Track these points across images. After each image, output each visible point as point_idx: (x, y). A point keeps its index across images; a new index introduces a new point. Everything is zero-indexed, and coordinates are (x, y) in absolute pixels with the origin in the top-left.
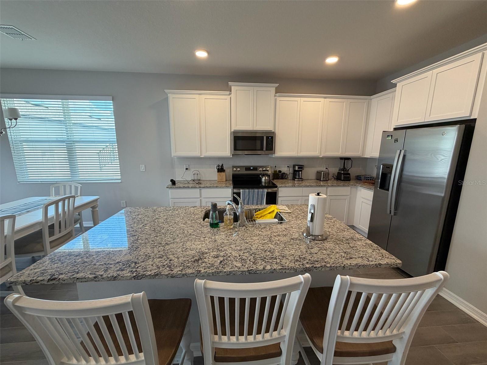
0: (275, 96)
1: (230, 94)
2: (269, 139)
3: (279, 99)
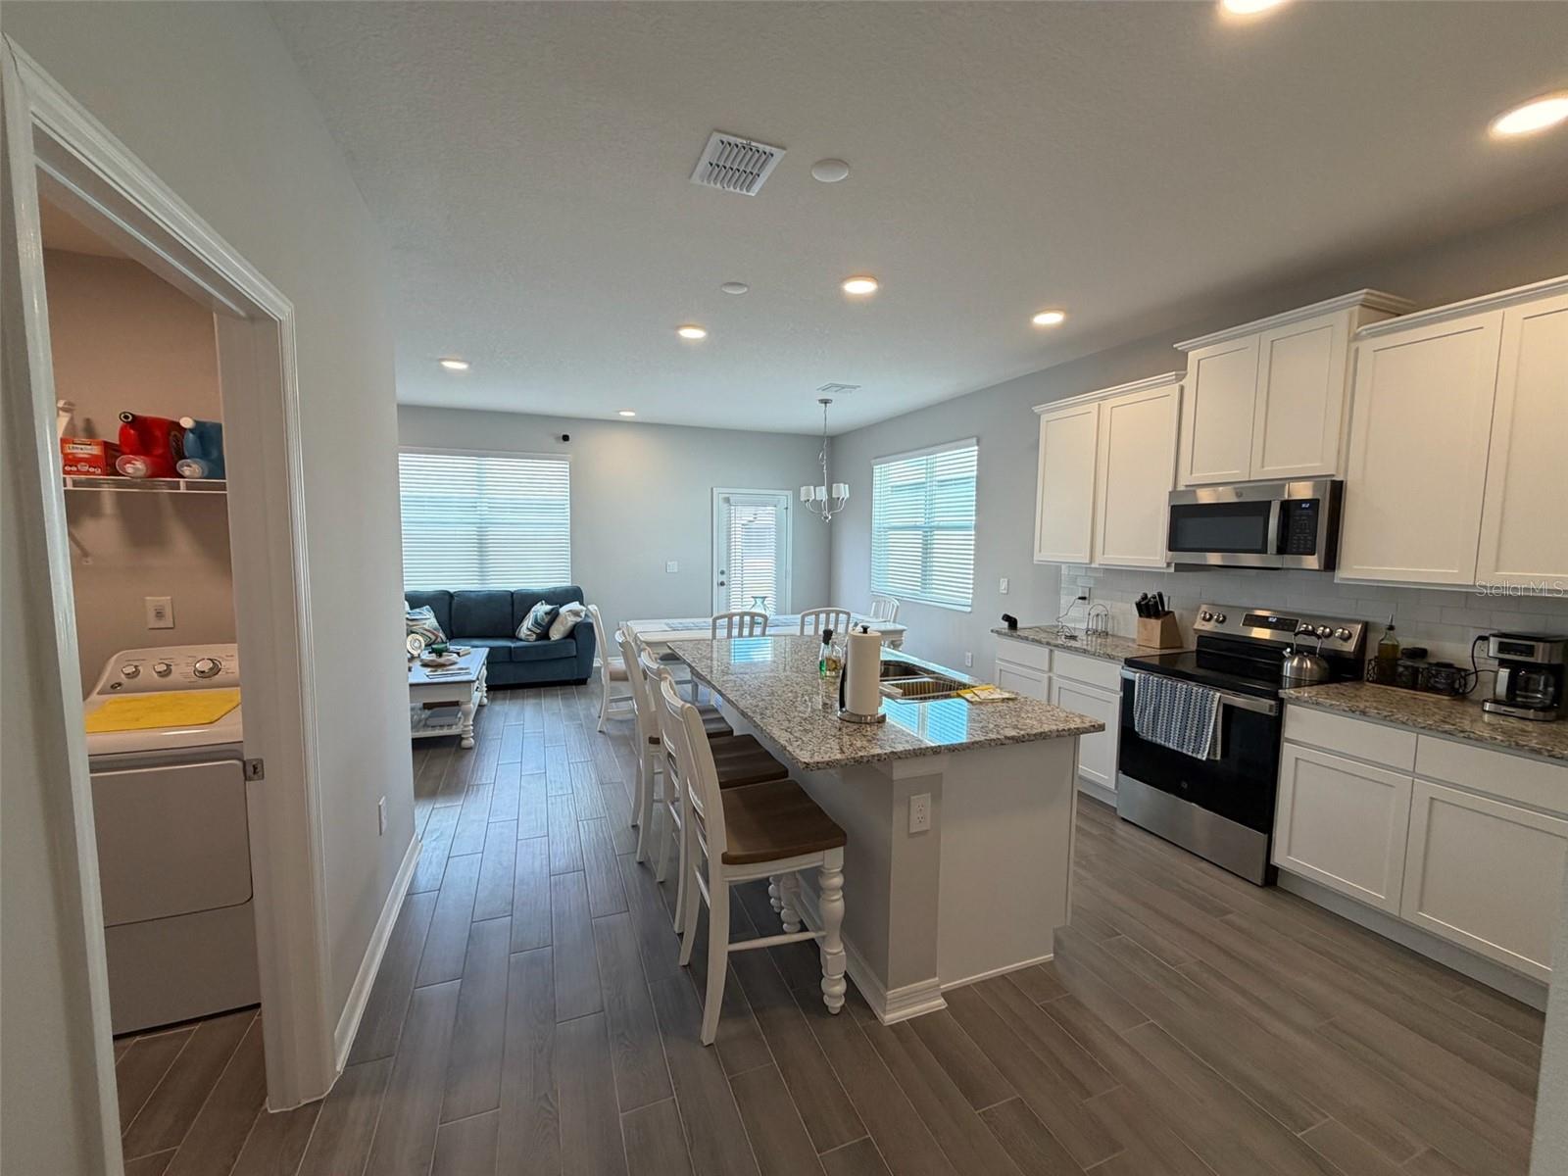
0: (1355, 337)
1: (1180, 378)
2: (1299, 512)
3: (1367, 346)
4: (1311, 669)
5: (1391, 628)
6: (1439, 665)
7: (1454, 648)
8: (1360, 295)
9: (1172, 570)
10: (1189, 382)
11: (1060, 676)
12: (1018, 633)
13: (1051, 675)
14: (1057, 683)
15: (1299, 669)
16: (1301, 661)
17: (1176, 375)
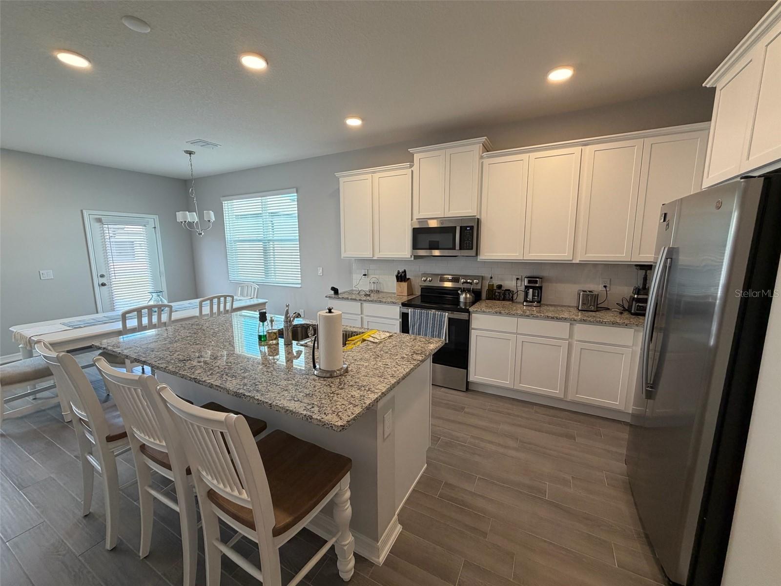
0: (482, 157)
1: (411, 166)
2: (466, 231)
3: (486, 161)
4: (470, 298)
5: (491, 278)
6: (506, 290)
7: (510, 283)
8: (484, 139)
9: (413, 259)
10: (415, 168)
11: (367, 316)
12: (340, 296)
13: (362, 316)
14: (366, 319)
15: (466, 298)
16: (466, 295)
17: (410, 165)
